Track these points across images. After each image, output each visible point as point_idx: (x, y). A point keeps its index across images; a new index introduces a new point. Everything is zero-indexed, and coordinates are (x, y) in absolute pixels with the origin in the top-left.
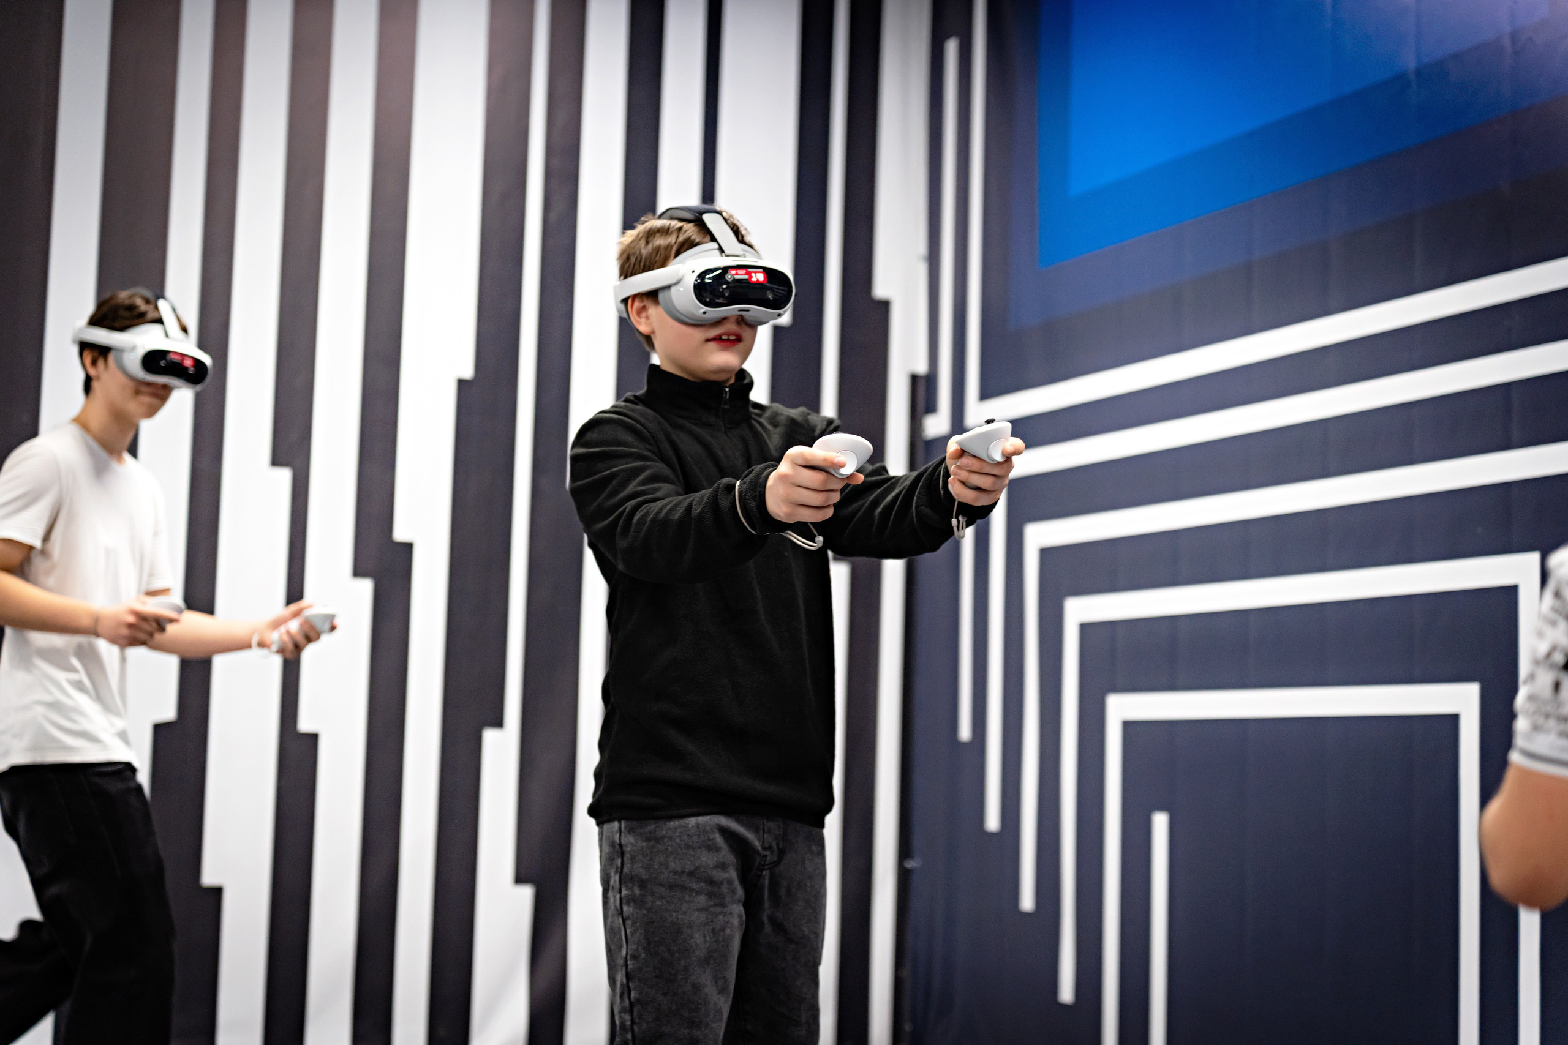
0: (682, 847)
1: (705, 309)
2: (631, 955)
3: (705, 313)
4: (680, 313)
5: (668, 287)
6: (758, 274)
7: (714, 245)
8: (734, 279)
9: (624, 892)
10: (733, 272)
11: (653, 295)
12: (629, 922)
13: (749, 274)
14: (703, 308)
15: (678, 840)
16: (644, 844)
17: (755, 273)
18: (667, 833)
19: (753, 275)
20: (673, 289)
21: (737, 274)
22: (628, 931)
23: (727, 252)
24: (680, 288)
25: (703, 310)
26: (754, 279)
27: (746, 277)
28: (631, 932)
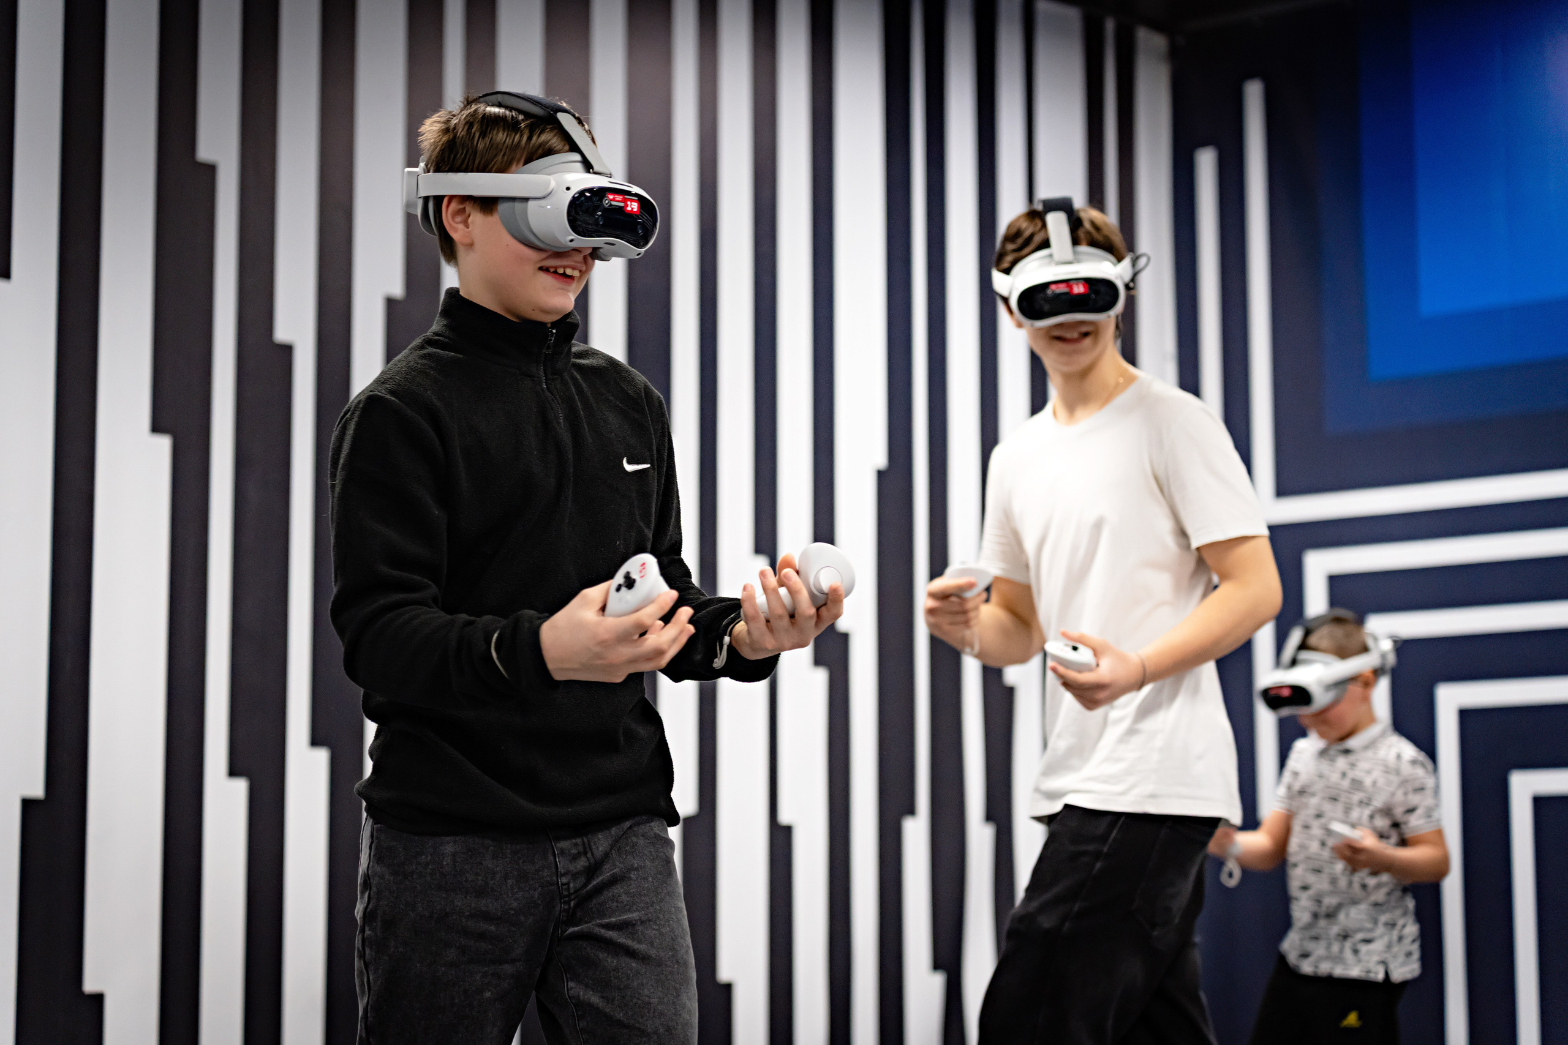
0: (433, 887)
1: (574, 236)
2: (371, 1005)
3: (571, 241)
4: (535, 235)
5: (526, 200)
6: (633, 203)
7: (577, 157)
8: (611, 205)
9: (368, 932)
10: (611, 197)
11: (487, 204)
12: (372, 968)
13: (625, 201)
14: (572, 235)
15: (428, 878)
16: (392, 878)
17: (632, 201)
18: (417, 868)
19: (629, 203)
20: (531, 203)
21: (614, 200)
22: (371, 978)
23: (596, 168)
24: (548, 205)
25: (572, 237)
26: (629, 209)
27: (622, 204)
28: (373, 980)
